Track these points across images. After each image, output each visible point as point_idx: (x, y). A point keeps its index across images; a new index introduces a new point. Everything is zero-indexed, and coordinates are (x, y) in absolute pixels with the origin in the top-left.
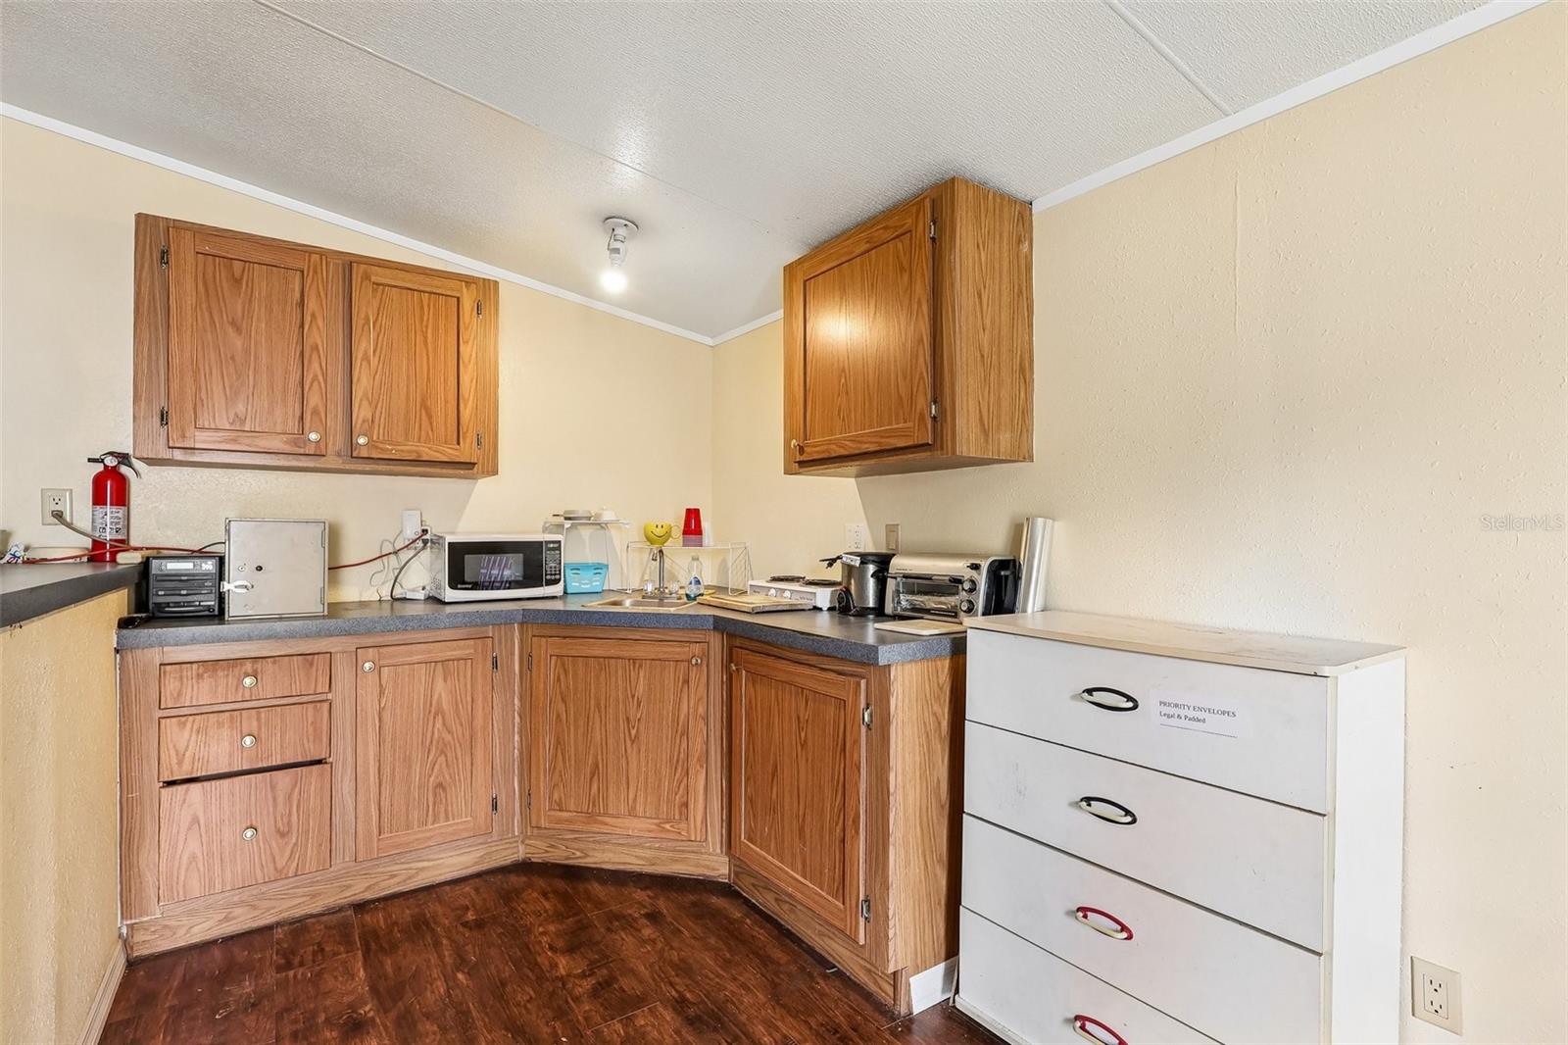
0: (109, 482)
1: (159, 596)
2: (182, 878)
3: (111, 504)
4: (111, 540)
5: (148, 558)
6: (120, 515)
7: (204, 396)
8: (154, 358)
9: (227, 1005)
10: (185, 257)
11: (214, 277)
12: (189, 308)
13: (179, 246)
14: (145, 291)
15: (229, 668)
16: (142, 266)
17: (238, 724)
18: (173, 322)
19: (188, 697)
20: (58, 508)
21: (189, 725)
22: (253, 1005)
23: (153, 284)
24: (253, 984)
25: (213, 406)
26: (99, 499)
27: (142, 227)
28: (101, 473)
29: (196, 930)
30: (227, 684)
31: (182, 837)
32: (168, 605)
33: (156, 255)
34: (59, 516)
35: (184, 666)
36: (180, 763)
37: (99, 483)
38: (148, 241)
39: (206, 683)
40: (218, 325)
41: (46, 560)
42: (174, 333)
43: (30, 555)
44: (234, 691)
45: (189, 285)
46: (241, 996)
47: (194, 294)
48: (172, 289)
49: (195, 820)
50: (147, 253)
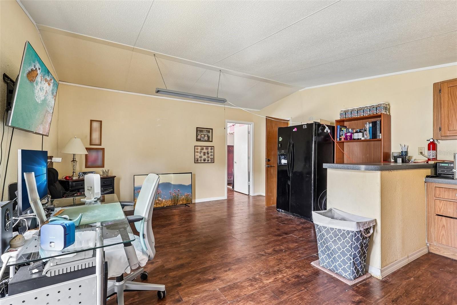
0: (431, 145)
1: (439, 171)
2: (440, 238)
3: (432, 150)
4: (432, 158)
5: (437, 163)
6: (434, 153)
7: (450, 122)
8: (438, 115)
9: (445, 269)
10: (445, 90)
11: (453, 92)
12: (446, 101)
13: (443, 87)
14: (436, 100)
15: (453, 191)
16: (435, 95)
17: (456, 206)
18: (442, 106)
19: (442, 195)
20: (421, 151)
21: (442, 203)
22: (450, 273)
23: (437, 98)
24: (453, 270)
25: (453, 124)
26: (429, 149)
27: (435, 86)
28: (430, 143)
29: (445, 253)
30: (452, 195)
31: (440, 229)
32: (442, 174)
33: (438, 91)
34: (421, 153)
35: (441, 188)
36: (440, 211)
37: (429, 145)
38: (436, 88)
39: (446, 193)
40: (454, 104)
41: (418, 162)
42: (442, 109)
43: (415, 161)
44: (454, 197)
45: (446, 96)
46: (449, 270)
47: (447, 98)
48: (442, 98)
49: (444, 226)
50: (436, 91)
